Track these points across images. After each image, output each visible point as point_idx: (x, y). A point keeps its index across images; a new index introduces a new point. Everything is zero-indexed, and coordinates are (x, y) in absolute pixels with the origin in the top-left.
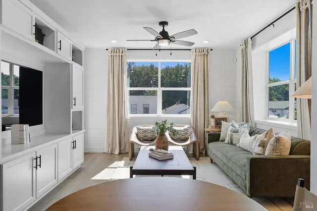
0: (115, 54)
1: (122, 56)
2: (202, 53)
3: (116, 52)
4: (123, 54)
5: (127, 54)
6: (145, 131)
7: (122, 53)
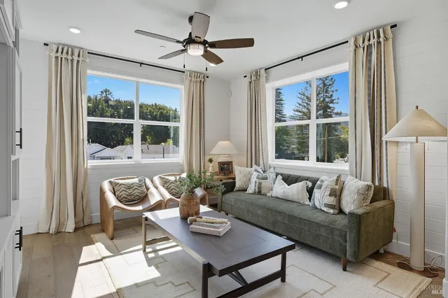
0: (64, 56)
1: (78, 61)
2: (198, 79)
3: (67, 53)
4: (81, 59)
5: (88, 60)
6: (129, 187)
7: (79, 56)
